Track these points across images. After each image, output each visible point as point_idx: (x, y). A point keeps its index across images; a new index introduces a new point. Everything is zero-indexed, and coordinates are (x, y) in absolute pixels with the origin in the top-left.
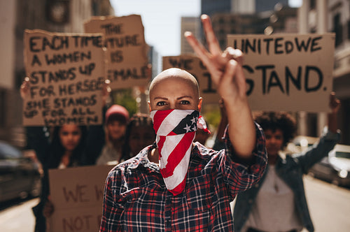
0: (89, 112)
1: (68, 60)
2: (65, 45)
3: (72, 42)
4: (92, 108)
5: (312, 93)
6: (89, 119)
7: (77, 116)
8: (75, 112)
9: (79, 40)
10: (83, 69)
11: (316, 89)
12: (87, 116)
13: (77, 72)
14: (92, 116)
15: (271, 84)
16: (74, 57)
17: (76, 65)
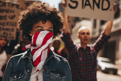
0: (10, 34)
1: (4, 12)
2: (4, 5)
3: (7, 5)
4: (12, 33)
5: (105, 11)
6: (10, 37)
7: (5, 35)
8: (4, 33)
9: (10, 4)
10: (10, 17)
11: (107, 9)
12: (9, 36)
13: (8, 18)
14: (12, 36)
15: (86, 5)
16: (7, 11)
17: (8, 14)
